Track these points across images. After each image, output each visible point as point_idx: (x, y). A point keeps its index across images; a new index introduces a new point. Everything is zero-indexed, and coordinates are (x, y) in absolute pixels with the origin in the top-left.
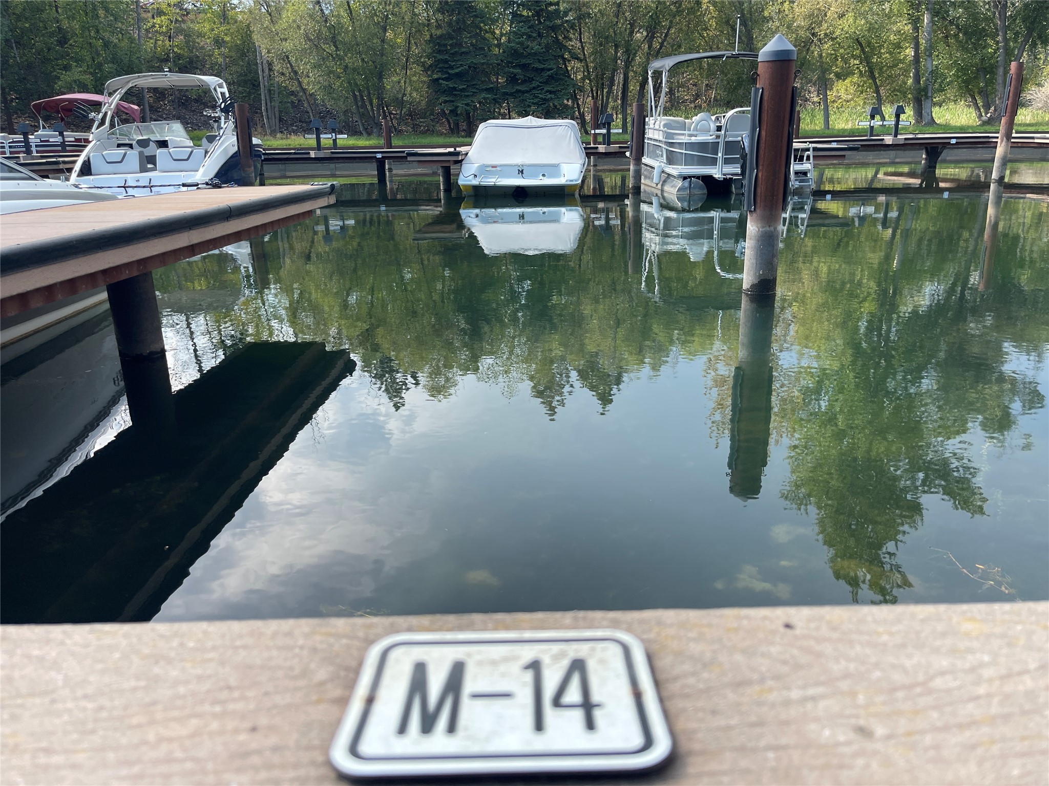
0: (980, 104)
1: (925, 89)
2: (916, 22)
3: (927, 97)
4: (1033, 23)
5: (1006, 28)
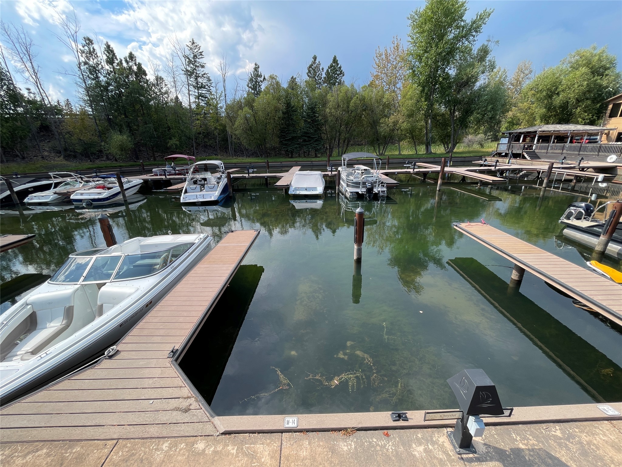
0: (446, 147)
1: (429, 143)
2: (427, 123)
3: (429, 145)
4: (462, 122)
5: (455, 123)
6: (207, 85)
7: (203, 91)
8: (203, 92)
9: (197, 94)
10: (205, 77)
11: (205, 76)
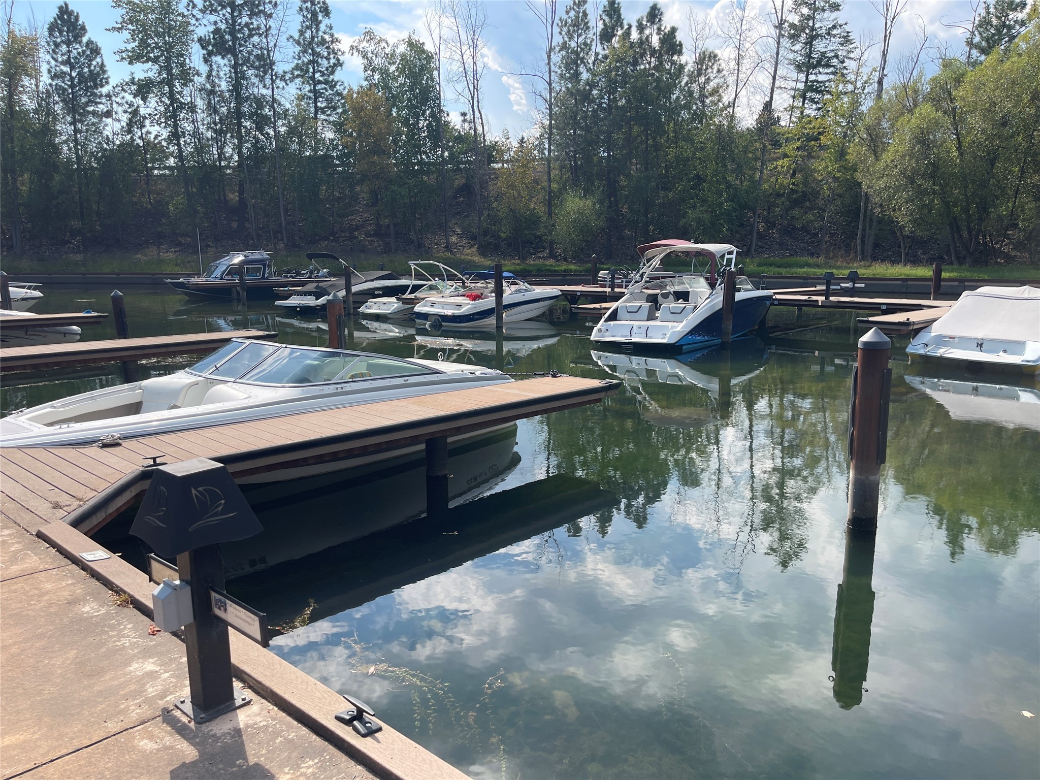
6: (837, 56)
7: (822, 76)
8: (821, 78)
9: (801, 86)
10: (835, 36)
11: (835, 32)
